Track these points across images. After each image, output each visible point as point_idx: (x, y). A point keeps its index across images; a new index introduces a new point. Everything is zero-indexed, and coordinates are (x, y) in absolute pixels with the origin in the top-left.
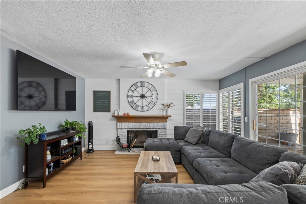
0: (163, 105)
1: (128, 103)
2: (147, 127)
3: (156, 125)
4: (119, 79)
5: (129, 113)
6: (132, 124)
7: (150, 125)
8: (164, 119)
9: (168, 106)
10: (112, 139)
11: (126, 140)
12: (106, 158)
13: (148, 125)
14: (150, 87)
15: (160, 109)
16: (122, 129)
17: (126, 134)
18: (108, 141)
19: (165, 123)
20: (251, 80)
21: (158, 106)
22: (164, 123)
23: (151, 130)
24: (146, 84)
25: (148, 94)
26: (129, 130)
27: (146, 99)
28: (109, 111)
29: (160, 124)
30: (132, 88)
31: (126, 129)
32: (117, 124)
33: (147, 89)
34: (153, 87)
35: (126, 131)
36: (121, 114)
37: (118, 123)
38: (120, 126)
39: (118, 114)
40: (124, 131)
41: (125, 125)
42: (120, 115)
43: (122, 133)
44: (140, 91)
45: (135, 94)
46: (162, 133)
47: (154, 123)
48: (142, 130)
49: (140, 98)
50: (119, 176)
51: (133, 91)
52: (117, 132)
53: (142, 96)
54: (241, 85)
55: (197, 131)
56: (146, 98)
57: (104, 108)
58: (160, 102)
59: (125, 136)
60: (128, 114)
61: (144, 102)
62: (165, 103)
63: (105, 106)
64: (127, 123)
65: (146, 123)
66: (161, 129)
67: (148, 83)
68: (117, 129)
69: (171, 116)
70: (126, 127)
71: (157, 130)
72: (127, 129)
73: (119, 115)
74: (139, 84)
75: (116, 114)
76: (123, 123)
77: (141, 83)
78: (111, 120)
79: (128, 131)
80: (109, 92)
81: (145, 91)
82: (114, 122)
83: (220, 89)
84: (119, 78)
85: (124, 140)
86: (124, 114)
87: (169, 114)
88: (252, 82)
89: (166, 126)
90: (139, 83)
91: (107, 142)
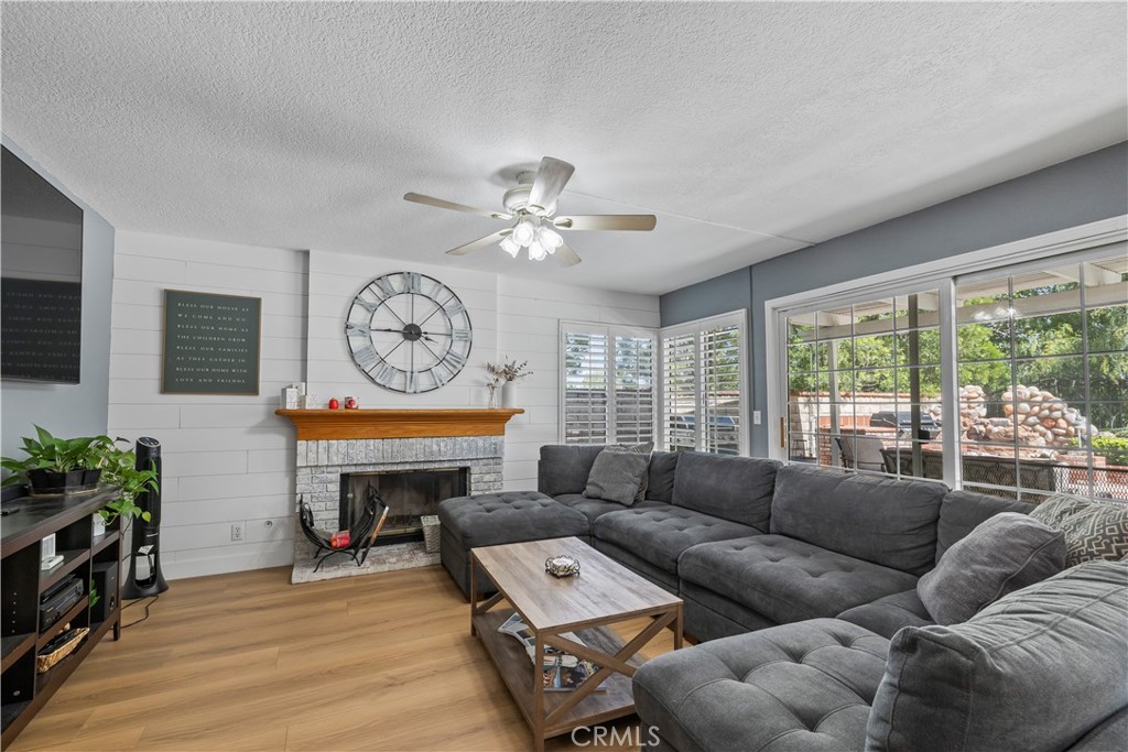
0: (492, 369)
1: (346, 357)
2: (432, 453)
3: (465, 444)
4: (306, 253)
5: (354, 398)
6: (367, 445)
7: (442, 445)
8: (494, 420)
9: (509, 373)
10: (266, 515)
11: (337, 514)
12: (261, 608)
13: (435, 448)
14: (443, 296)
15: (479, 384)
16: (319, 470)
17: (335, 488)
18: (243, 527)
19: (500, 437)
20: (769, 304)
21: (473, 372)
22: (494, 439)
23: (446, 465)
24: (426, 287)
25: (433, 325)
26: (352, 470)
27: (426, 342)
28: (251, 388)
29: (480, 441)
30: (367, 297)
31: (339, 469)
32: (294, 449)
33: (429, 306)
34: (453, 302)
35: (336, 477)
36: (315, 403)
37: (302, 445)
38: (312, 456)
39: (302, 401)
40: (330, 476)
41: (333, 450)
42: (313, 407)
43: (318, 488)
44: (402, 309)
45: (382, 318)
46: (487, 478)
47: (459, 439)
48: (408, 467)
49: (398, 338)
50: (392, 672)
51: (371, 309)
52: (294, 484)
53: (412, 332)
54: (740, 316)
55: (632, 459)
56: (427, 339)
57: (222, 375)
58: (479, 356)
59: (332, 500)
60: (349, 403)
61: (420, 354)
62: (500, 364)
63: (230, 366)
64: (344, 443)
65: (427, 441)
66: (481, 462)
67: (433, 282)
68: (293, 470)
69: (522, 412)
70: (336, 460)
71: (468, 464)
72: (341, 466)
73: (307, 407)
74: (396, 283)
75: (291, 404)
76: (323, 443)
77: (404, 278)
78: (259, 429)
79: (345, 478)
80: (254, 305)
81: (421, 313)
82: (278, 441)
83: (662, 327)
84: (306, 248)
85: (326, 519)
86: (332, 404)
87: (514, 404)
88: (774, 309)
89: (502, 448)
90: (398, 277)
91: (236, 535)
